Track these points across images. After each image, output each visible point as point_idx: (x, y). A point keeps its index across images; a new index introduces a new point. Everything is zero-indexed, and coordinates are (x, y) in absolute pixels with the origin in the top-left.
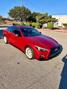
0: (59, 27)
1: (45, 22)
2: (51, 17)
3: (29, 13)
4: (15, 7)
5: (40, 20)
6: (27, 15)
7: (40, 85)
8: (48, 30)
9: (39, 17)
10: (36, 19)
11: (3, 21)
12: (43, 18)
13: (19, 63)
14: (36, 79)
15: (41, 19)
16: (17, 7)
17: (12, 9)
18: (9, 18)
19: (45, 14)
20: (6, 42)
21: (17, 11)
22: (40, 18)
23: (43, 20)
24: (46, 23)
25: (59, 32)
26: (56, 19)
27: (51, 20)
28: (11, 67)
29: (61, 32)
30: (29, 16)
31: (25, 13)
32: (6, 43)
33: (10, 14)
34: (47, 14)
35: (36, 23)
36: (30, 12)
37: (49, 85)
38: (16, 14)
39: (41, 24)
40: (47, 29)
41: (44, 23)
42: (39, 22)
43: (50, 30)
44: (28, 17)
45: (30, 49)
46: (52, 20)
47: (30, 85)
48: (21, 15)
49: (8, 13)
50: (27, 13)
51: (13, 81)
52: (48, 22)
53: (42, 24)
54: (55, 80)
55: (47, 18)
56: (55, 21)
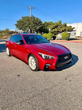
0: (77, 37)
1: (58, 31)
2: (66, 26)
3: (39, 23)
4: (23, 18)
5: (52, 29)
6: (38, 25)
7: (42, 98)
8: (63, 42)
9: (51, 27)
10: (48, 30)
11: (10, 35)
12: (56, 27)
13: (19, 75)
14: (37, 92)
15: (54, 29)
16: (25, 17)
17: (20, 20)
18: (17, 31)
19: (58, 22)
20: (8, 54)
21: (25, 22)
22: (53, 27)
23: (56, 30)
24: (60, 32)
25: (77, 42)
26: (72, 27)
27: (65, 29)
28: (9, 79)
29: (80, 42)
30: (40, 27)
31: (34, 23)
32: (9, 56)
33: (17, 25)
34: (60, 22)
35: (48, 34)
36: (41, 22)
37: (54, 98)
38: (24, 25)
39: (53, 35)
40: (62, 40)
41: (58, 34)
42: (52, 32)
43: (65, 40)
44: (38, 28)
45: (33, 58)
46: (67, 29)
47: (28, 99)
48: (31, 25)
49: (16, 25)
50: (37, 23)
51: (8, 94)
52: (63, 31)
53: (55, 34)
54: (62, 93)
55: (61, 27)
56: (71, 29)
